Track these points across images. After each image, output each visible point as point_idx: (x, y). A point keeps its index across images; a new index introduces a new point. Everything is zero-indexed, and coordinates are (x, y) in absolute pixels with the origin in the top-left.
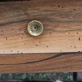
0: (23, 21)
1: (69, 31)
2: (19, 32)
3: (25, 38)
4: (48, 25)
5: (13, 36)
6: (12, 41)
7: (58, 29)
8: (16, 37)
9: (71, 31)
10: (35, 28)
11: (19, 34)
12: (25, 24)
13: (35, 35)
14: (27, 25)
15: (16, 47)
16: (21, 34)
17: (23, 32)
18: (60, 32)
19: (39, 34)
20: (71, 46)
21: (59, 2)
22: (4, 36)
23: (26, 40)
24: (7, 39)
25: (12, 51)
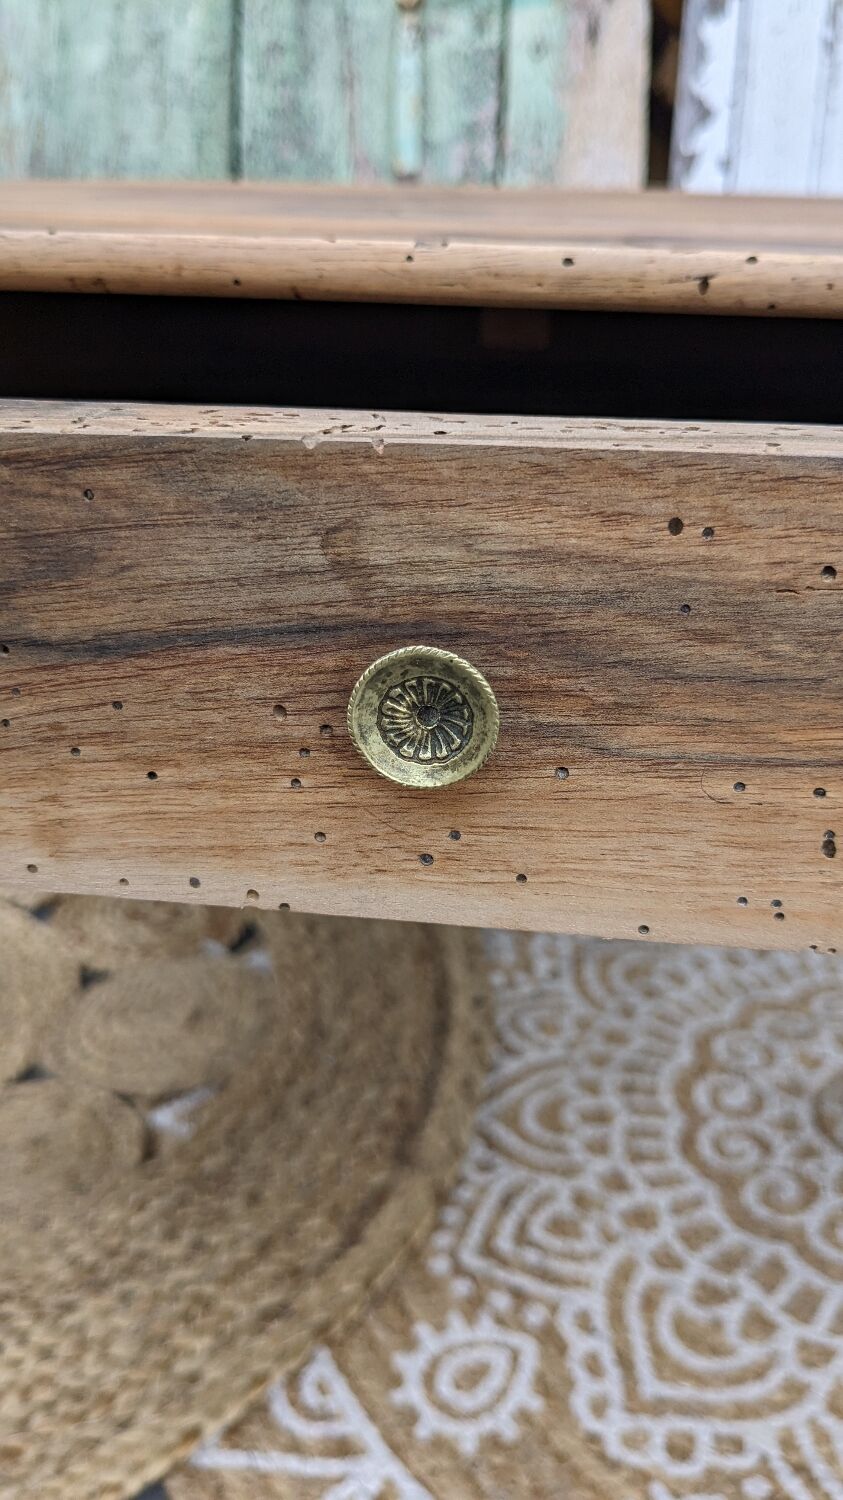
0: (313, 630)
1: (743, 764)
2: (269, 726)
3: (322, 789)
4: (546, 692)
5: (208, 753)
6: (201, 800)
7: (638, 736)
8: (239, 766)
9: (762, 763)
10: (422, 712)
11: (267, 745)
12: (329, 662)
13: (417, 776)
14: (348, 671)
15: (234, 851)
16: (285, 743)
17: (305, 728)
18: (655, 765)
19: (448, 777)
20: (744, 900)
21: (681, 483)
22: (129, 749)
23: (331, 805)
24: (152, 775)
25: (195, 882)
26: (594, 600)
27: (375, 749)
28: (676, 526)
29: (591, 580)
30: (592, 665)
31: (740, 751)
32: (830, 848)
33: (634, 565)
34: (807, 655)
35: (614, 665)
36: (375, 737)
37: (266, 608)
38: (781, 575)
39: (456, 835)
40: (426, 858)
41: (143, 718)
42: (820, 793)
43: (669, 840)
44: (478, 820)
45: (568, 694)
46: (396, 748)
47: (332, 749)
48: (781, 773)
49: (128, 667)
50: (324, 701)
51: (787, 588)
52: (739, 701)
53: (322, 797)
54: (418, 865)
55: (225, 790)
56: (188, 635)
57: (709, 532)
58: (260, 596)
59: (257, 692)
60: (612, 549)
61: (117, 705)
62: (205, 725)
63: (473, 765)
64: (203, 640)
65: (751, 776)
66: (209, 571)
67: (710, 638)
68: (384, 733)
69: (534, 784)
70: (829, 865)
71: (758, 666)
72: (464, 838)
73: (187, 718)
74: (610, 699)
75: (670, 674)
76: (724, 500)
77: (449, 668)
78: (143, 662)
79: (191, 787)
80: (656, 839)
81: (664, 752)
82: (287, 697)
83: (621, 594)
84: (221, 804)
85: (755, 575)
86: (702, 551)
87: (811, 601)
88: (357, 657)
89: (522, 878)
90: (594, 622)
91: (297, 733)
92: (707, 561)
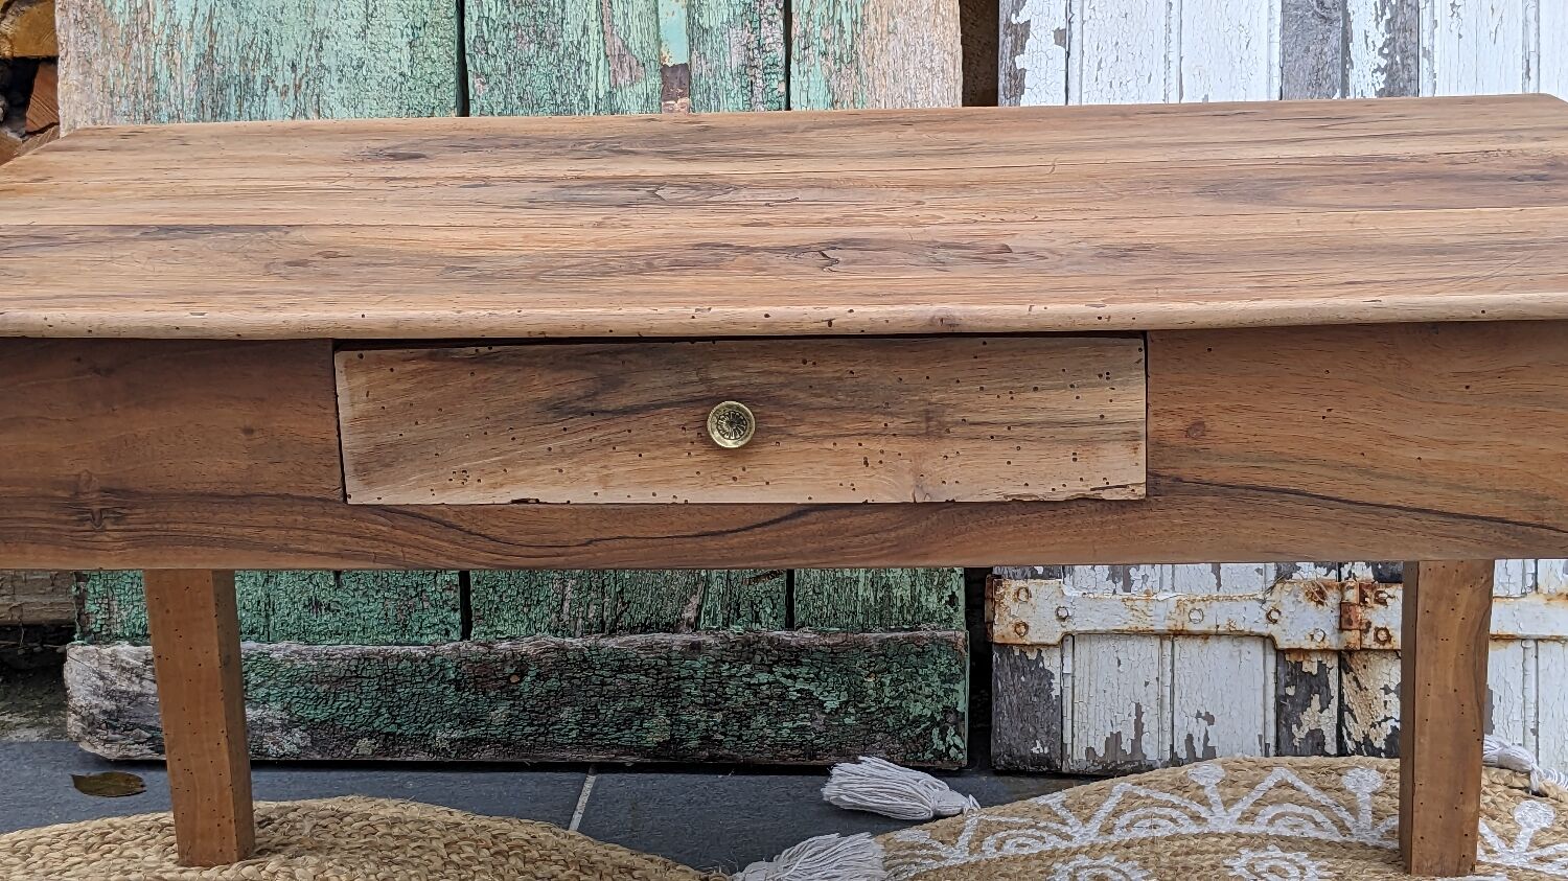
0: (694, 401)
1: (835, 436)
2: (680, 435)
3: (699, 456)
5: (660, 446)
6: (659, 463)
7: (802, 429)
8: (670, 450)
9: (840, 436)
10: (730, 423)
11: (679, 441)
12: (700, 411)
13: (730, 444)
14: (706, 415)
15: (668, 481)
16: (686, 441)
17: (692, 435)
18: (806, 439)
19: (741, 443)
20: (841, 485)
21: (805, 349)
22: (632, 446)
23: (702, 461)
24: (640, 455)
25: (654, 495)
26: (783, 385)
27: (716, 436)
28: (805, 362)
29: (781, 379)
30: (784, 406)
31: (833, 432)
32: (866, 463)
33: (794, 374)
34: (849, 399)
35: (790, 406)
36: (716, 432)
37: (680, 395)
38: (838, 375)
39: (744, 470)
40: (735, 479)
41: (638, 435)
42: (860, 445)
43: (815, 465)
44: (751, 463)
45: (777, 417)
46: (723, 436)
47: (702, 441)
48: (846, 439)
49: (634, 417)
50: (698, 425)
51: (839, 379)
52: (831, 415)
53: (698, 459)
54: (732, 481)
55: (665, 459)
56: (653, 405)
57: (814, 363)
58: (677, 391)
59: (676, 423)
60: (785, 370)
61: (630, 431)
62: (658, 436)
63: (748, 439)
64: (659, 407)
65: (837, 440)
66: (661, 384)
67: (821, 396)
68: (719, 431)
69: (769, 449)
70: (867, 470)
71: (836, 403)
72: (747, 470)
73: (652, 434)
74: (790, 418)
75: (806, 408)
76: (817, 353)
77: (738, 408)
78: (640, 416)
79: (654, 459)
80: (810, 465)
81: (809, 434)
82: (686, 424)
83: (791, 383)
84: (663, 464)
85: (830, 375)
86: (813, 369)
87: (848, 382)
88: (708, 408)
89: (768, 483)
90: (783, 392)
91: (689, 436)
92: (815, 372)
